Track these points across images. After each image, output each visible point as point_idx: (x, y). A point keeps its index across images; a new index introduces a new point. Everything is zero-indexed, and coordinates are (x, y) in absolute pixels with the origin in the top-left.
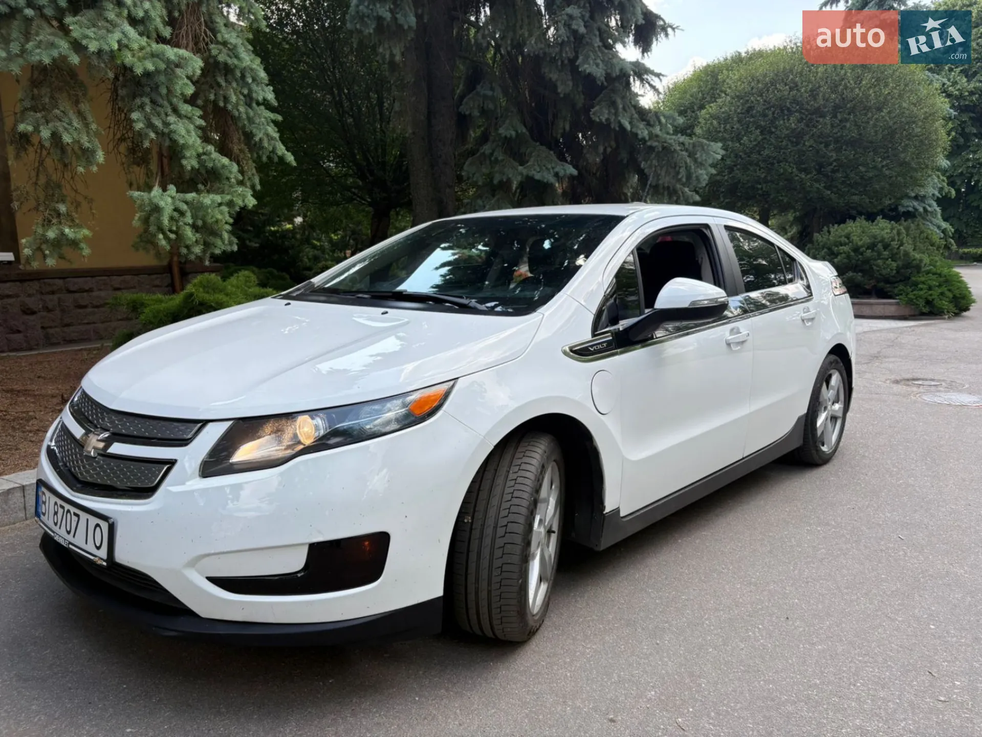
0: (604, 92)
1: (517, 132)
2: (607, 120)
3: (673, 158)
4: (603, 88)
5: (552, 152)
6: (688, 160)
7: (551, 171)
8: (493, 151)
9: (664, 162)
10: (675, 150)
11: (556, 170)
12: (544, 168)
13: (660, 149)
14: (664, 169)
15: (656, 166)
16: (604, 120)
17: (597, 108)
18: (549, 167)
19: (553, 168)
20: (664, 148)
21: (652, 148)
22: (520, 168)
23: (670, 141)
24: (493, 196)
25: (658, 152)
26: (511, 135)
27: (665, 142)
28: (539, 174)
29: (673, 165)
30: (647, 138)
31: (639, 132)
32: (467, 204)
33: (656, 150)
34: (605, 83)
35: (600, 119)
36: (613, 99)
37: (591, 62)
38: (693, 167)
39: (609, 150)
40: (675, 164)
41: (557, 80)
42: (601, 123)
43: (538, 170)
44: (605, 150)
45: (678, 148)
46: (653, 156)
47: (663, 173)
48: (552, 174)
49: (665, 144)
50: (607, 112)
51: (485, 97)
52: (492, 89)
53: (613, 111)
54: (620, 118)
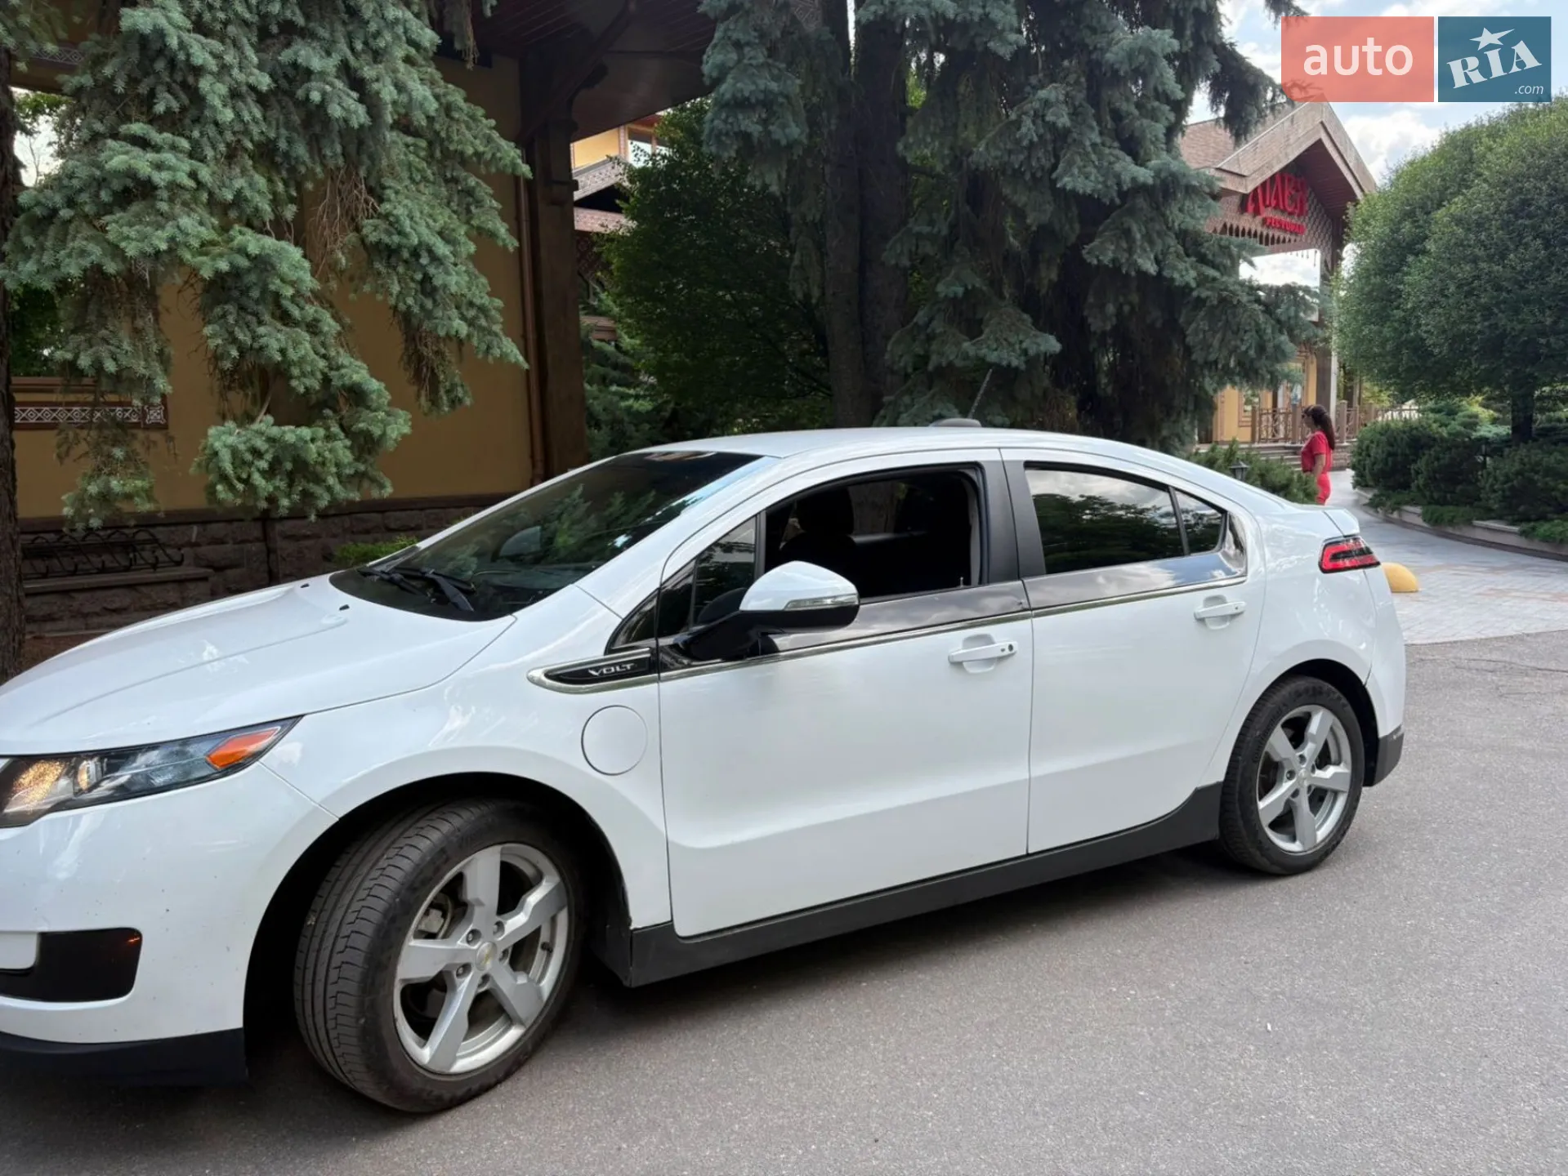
0: (1114, 214)
1: (966, 287)
2: (1114, 260)
3: (1235, 316)
4: (1113, 207)
5: (1026, 316)
6: (1262, 318)
7: (1017, 346)
8: (931, 320)
9: (1220, 324)
10: (1239, 301)
11: (1024, 345)
12: (1004, 343)
13: (1215, 302)
14: (1219, 336)
15: (1204, 332)
16: (1106, 262)
17: (1096, 242)
18: (1012, 340)
19: (1021, 342)
20: (1223, 301)
21: (1200, 302)
22: (966, 345)
23: (1231, 288)
24: (930, 388)
25: (1213, 307)
26: (955, 293)
27: (1226, 289)
28: (996, 353)
29: (1235, 328)
30: (1193, 284)
31: (1176, 276)
32: (890, 403)
33: (1208, 304)
34: (1118, 201)
35: (1099, 261)
36: (1126, 226)
37: (1076, 171)
38: (1269, 331)
39: (1126, 308)
40: (1239, 324)
41: (1025, 205)
42: (1100, 266)
43: (995, 346)
44: (1120, 308)
45: (1245, 299)
46: (1202, 313)
47: (1216, 343)
48: (1018, 351)
49: (1225, 294)
50: (1113, 247)
51: (919, 236)
52: (931, 223)
53: (1125, 245)
54: (1135, 257)
